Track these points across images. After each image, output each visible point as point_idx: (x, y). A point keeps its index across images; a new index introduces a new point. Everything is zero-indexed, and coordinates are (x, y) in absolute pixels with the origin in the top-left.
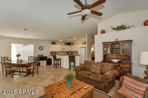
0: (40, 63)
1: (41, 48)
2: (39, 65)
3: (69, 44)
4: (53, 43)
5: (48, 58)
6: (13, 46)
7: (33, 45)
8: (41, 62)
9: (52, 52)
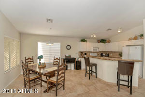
0: (67, 67)
1: (69, 47)
2: (67, 69)
3: (103, 41)
4: (83, 40)
5: (76, 60)
6: (40, 45)
7: (60, 44)
8: (68, 65)
9: (81, 53)
